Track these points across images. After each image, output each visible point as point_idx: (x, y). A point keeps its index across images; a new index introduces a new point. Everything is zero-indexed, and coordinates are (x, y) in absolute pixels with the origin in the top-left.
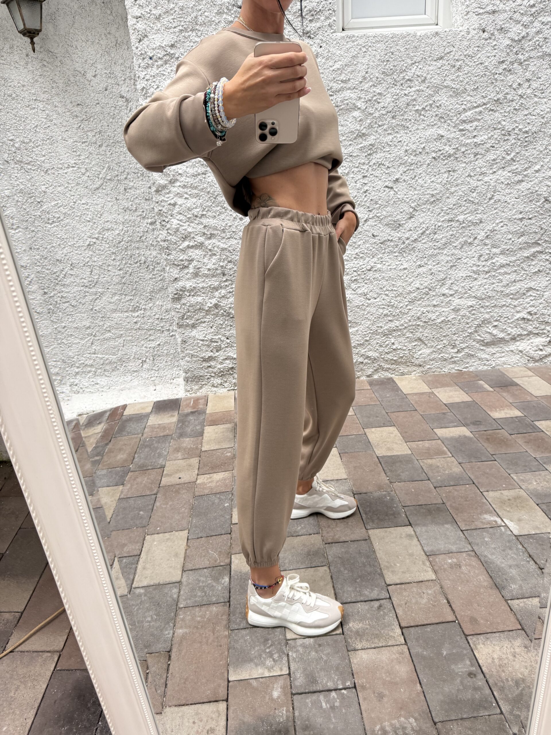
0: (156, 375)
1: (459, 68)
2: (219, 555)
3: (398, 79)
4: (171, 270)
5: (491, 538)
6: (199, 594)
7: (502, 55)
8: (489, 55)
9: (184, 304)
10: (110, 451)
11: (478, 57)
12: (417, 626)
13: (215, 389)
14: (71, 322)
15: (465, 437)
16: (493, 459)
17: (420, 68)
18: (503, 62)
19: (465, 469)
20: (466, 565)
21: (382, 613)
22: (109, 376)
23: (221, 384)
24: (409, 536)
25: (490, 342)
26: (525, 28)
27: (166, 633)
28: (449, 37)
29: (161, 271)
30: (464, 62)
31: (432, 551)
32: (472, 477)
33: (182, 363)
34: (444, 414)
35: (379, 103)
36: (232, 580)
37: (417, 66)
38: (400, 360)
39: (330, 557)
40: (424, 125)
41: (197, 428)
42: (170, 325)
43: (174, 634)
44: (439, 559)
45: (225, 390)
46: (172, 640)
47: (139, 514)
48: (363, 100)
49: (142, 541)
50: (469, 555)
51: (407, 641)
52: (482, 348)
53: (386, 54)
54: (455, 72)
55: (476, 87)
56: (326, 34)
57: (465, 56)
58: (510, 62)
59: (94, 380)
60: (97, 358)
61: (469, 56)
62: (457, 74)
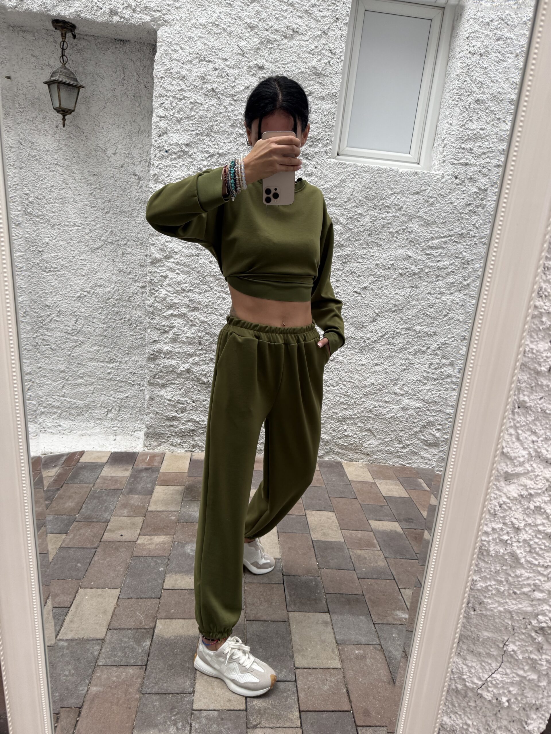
0: (119, 425)
1: (431, 204)
2: (145, 618)
3: (378, 204)
4: (152, 333)
5: (399, 634)
6: (119, 654)
7: (470, 199)
8: (458, 197)
9: (158, 365)
10: (60, 497)
11: (449, 197)
12: (315, 711)
13: (173, 448)
14: (47, 363)
15: (396, 532)
16: (416, 558)
17: (398, 199)
18: (470, 204)
19: (389, 564)
20: (371, 658)
21: (285, 694)
22: (72, 420)
23: (180, 444)
24: (325, 623)
25: (433, 443)
27: (81, 689)
28: (426, 178)
29: (143, 330)
30: (437, 199)
31: (342, 640)
32: (394, 573)
33: (146, 418)
34: (381, 506)
35: (358, 221)
36: (153, 644)
37: (396, 197)
38: (350, 447)
39: (248, 634)
40: (395, 245)
41: (149, 486)
42: (142, 380)
43: (88, 691)
44: (348, 649)
45: (183, 450)
46: (85, 697)
47: (76, 566)
49: (74, 594)
50: (375, 648)
51: (303, 725)
52: (425, 447)
53: (370, 183)
54: (428, 206)
55: (444, 221)
56: (322, 158)
57: (438, 195)
58: (476, 206)
59: (58, 421)
60: (65, 400)
61: (441, 195)
62: (429, 208)
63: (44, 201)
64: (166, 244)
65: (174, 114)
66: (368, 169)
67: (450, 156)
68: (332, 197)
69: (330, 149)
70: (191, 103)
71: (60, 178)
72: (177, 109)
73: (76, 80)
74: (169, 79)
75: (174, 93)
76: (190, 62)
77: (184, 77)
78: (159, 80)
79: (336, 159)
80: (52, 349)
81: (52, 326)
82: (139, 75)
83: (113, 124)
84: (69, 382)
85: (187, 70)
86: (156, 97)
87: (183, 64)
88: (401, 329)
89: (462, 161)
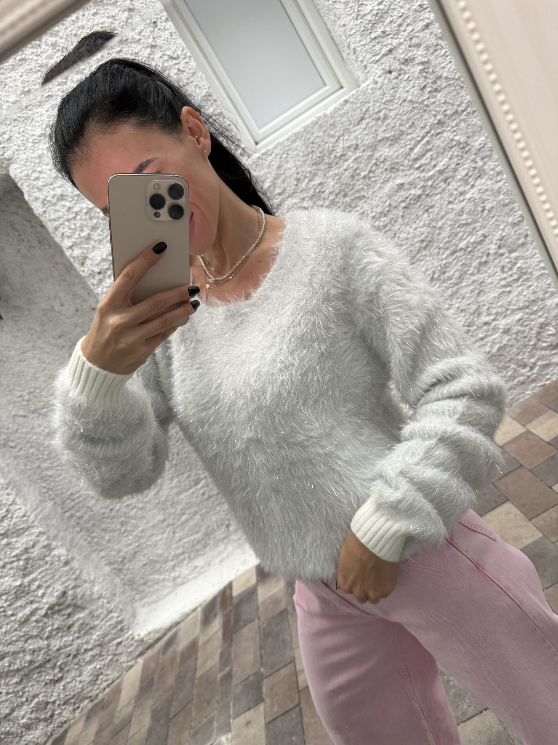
1: (384, 118)
3: (331, 161)
7: (421, 81)
8: (407, 89)
10: (237, 655)
11: (397, 97)
17: (347, 140)
18: (425, 87)
22: (203, 554)
28: (359, 98)
30: (386, 109)
34: (553, 457)
35: (323, 192)
37: (343, 140)
40: (378, 186)
47: (292, 741)
48: (307, 199)
53: (307, 147)
54: (383, 122)
55: (411, 123)
57: (385, 104)
58: (432, 83)
59: (192, 564)
60: (184, 543)
61: (388, 101)
62: (386, 123)
65: (79, 235)
66: (295, 136)
67: (369, 56)
68: (280, 191)
70: (86, 213)
72: (79, 229)
74: (52, 208)
75: (65, 217)
77: (62, 195)
78: (44, 216)
79: (258, 152)
82: (29, 221)
83: (41, 280)
84: (176, 525)
85: (60, 187)
86: (53, 232)
87: (52, 184)
88: (446, 258)
89: (383, 51)
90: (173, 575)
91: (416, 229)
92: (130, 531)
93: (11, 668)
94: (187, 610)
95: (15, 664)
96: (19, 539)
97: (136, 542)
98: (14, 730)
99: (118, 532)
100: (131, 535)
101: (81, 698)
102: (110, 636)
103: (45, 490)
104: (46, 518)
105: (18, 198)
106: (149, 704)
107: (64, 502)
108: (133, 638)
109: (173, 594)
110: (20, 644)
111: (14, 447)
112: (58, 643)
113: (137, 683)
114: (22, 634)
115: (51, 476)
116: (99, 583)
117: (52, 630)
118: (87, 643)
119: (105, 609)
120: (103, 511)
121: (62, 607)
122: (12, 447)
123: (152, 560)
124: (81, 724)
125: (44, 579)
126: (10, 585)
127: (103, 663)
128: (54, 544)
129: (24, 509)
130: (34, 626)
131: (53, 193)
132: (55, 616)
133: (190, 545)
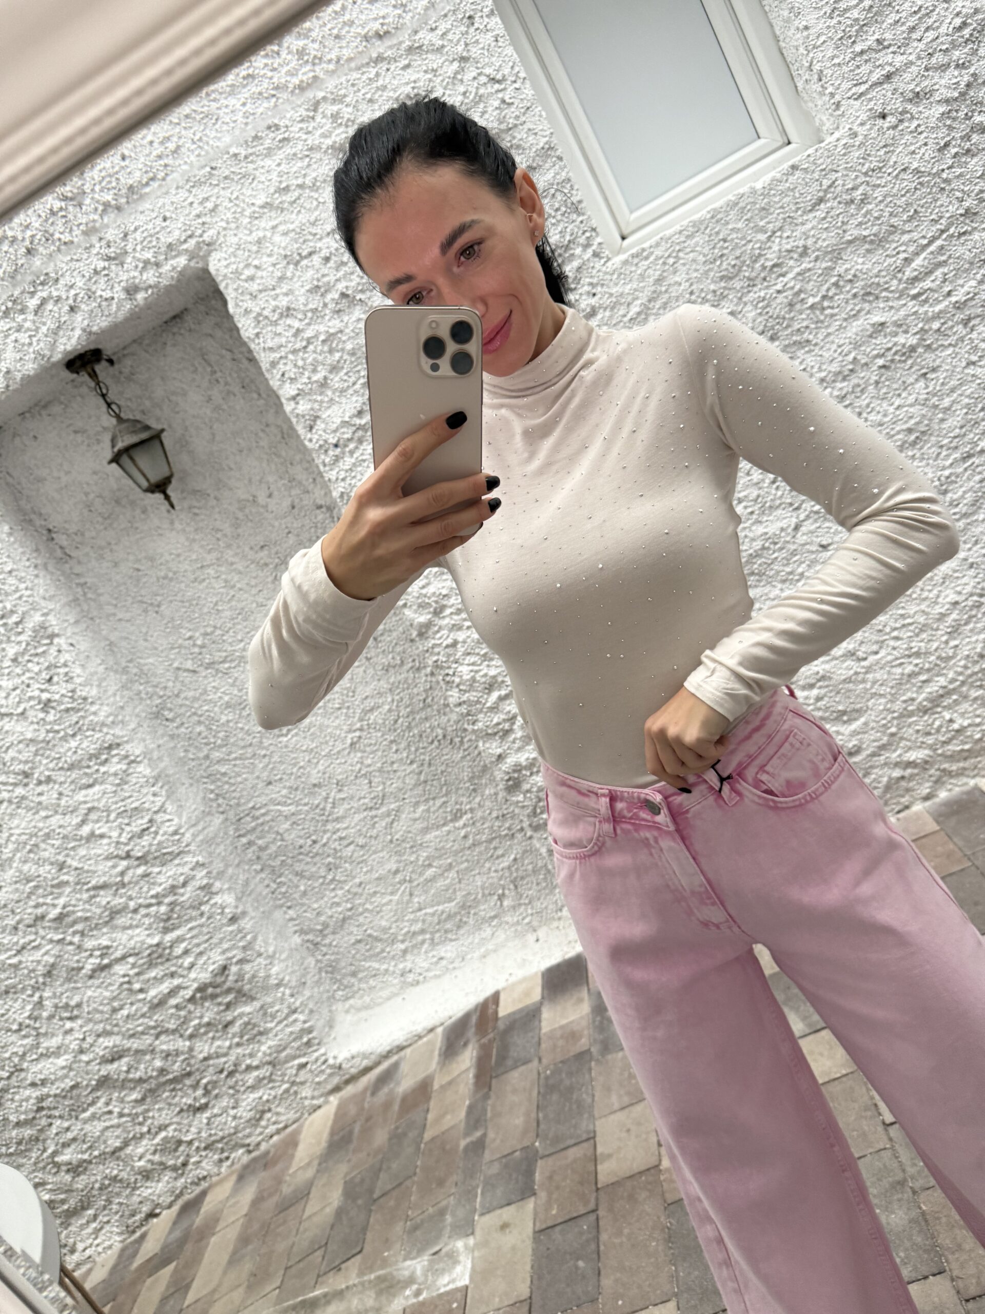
0: (530, 911)
1: (862, 200)
3: (754, 274)
4: (488, 745)
7: (941, 135)
8: (912, 148)
9: (527, 791)
10: (496, 1113)
11: (891, 163)
14: (367, 872)
17: (788, 237)
18: (947, 145)
22: (455, 939)
26: (966, 68)
28: (819, 162)
30: (868, 183)
37: (781, 237)
40: (838, 323)
47: (577, 1267)
53: (714, 248)
54: (859, 208)
55: (911, 213)
56: (594, 271)
57: (866, 173)
58: (962, 138)
59: (434, 953)
60: (426, 914)
61: (873, 170)
62: (863, 211)
63: (218, 632)
64: (424, 591)
65: (309, 378)
66: (693, 226)
67: (845, 86)
69: (600, 244)
70: (324, 341)
71: (218, 585)
72: (310, 367)
73: (147, 428)
74: (269, 328)
75: (290, 345)
76: (281, 279)
77: (288, 309)
78: (257, 341)
79: (625, 252)
80: (362, 847)
81: (340, 811)
82: (230, 351)
83: (241, 451)
84: (415, 883)
85: (286, 294)
86: (268, 371)
87: (274, 289)
88: (952, 464)
89: (875, 77)
90: (401, 966)
91: (898, 408)
92: (340, 882)
93: (131, 1076)
94: (419, 1028)
95: (137, 1069)
96: (164, 869)
97: (347, 901)
98: (124, 1175)
99: (321, 880)
100: (342, 888)
101: (233, 1143)
102: (288, 1051)
103: (212, 796)
104: (208, 842)
105: (216, 310)
106: (341, 1171)
107: (240, 820)
108: (325, 1061)
109: (399, 999)
110: (148, 1040)
111: (172, 720)
112: (206, 1048)
113: (325, 1136)
114: (152, 1024)
115: (224, 774)
116: (281, 961)
117: (199, 1024)
118: (251, 1055)
119: (285, 1005)
120: (302, 842)
121: (218, 990)
122: (167, 720)
123: (370, 936)
124: (229, 1185)
125: (195, 941)
126: (143, 942)
127: (273, 1093)
128: (218, 885)
129: (176, 821)
130: (172, 1014)
131: (273, 303)
132: (207, 1004)
133: (436, 919)
